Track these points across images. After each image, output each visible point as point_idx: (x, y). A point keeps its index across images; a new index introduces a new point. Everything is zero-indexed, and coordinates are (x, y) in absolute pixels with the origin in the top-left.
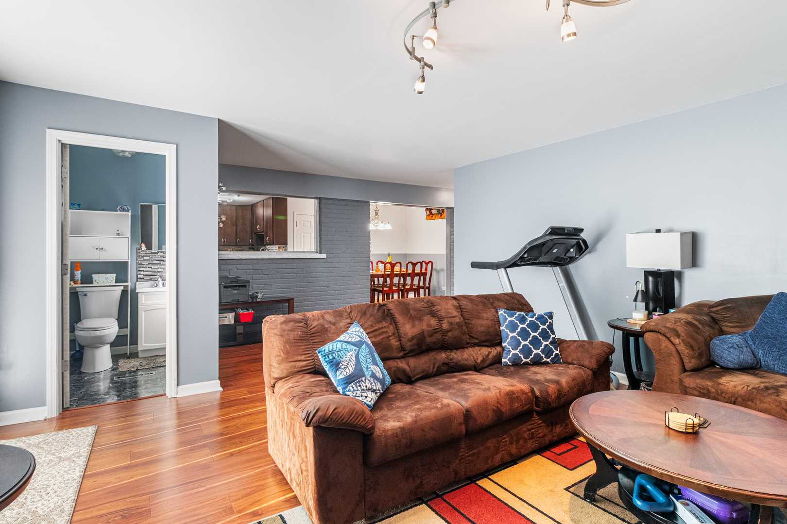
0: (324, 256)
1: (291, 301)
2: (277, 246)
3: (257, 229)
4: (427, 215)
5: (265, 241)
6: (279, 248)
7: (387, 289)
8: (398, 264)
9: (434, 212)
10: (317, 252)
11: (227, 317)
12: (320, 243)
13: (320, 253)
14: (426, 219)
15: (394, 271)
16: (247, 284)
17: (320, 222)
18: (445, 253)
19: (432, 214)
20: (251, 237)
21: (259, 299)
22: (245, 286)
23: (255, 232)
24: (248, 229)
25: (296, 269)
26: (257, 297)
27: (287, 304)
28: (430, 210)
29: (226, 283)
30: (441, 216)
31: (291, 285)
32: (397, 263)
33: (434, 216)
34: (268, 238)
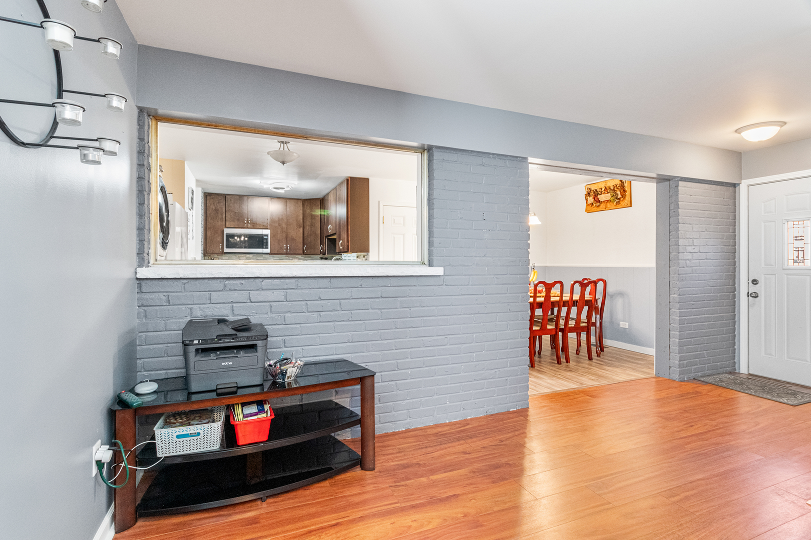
0: (438, 271)
1: (368, 382)
2: (355, 254)
3: (328, 231)
4: (588, 205)
5: (337, 247)
6: (358, 257)
7: (538, 328)
8: (558, 285)
9: (602, 198)
10: (423, 263)
11: (199, 434)
12: (430, 243)
13: (431, 264)
14: (586, 211)
15: (550, 297)
16: (260, 343)
17: (429, 200)
18: (654, 265)
19: (599, 202)
20: (322, 243)
21: (288, 377)
22: (253, 347)
23: (326, 234)
24: (319, 232)
25: (381, 299)
26: (284, 374)
27: (359, 387)
28: (596, 194)
29: (205, 341)
30: (618, 203)
31: (371, 333)
32: (556, 283)
33: (603, 206)
34: (341, 241)
